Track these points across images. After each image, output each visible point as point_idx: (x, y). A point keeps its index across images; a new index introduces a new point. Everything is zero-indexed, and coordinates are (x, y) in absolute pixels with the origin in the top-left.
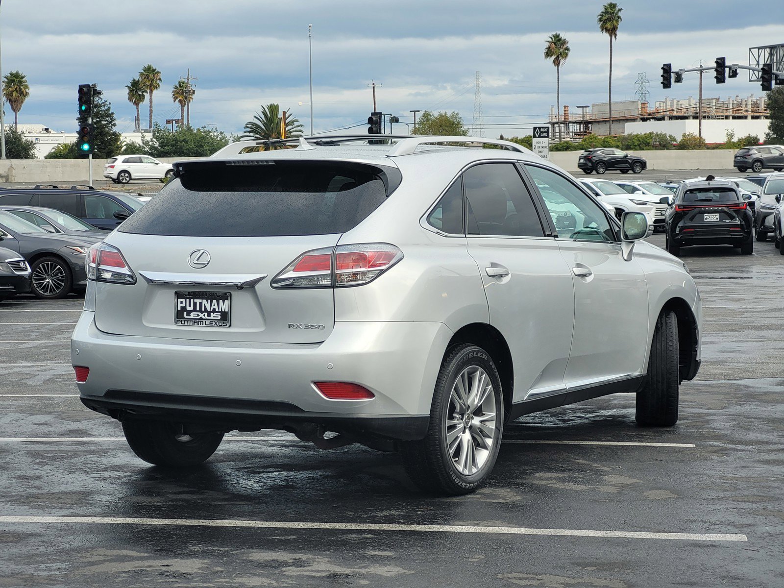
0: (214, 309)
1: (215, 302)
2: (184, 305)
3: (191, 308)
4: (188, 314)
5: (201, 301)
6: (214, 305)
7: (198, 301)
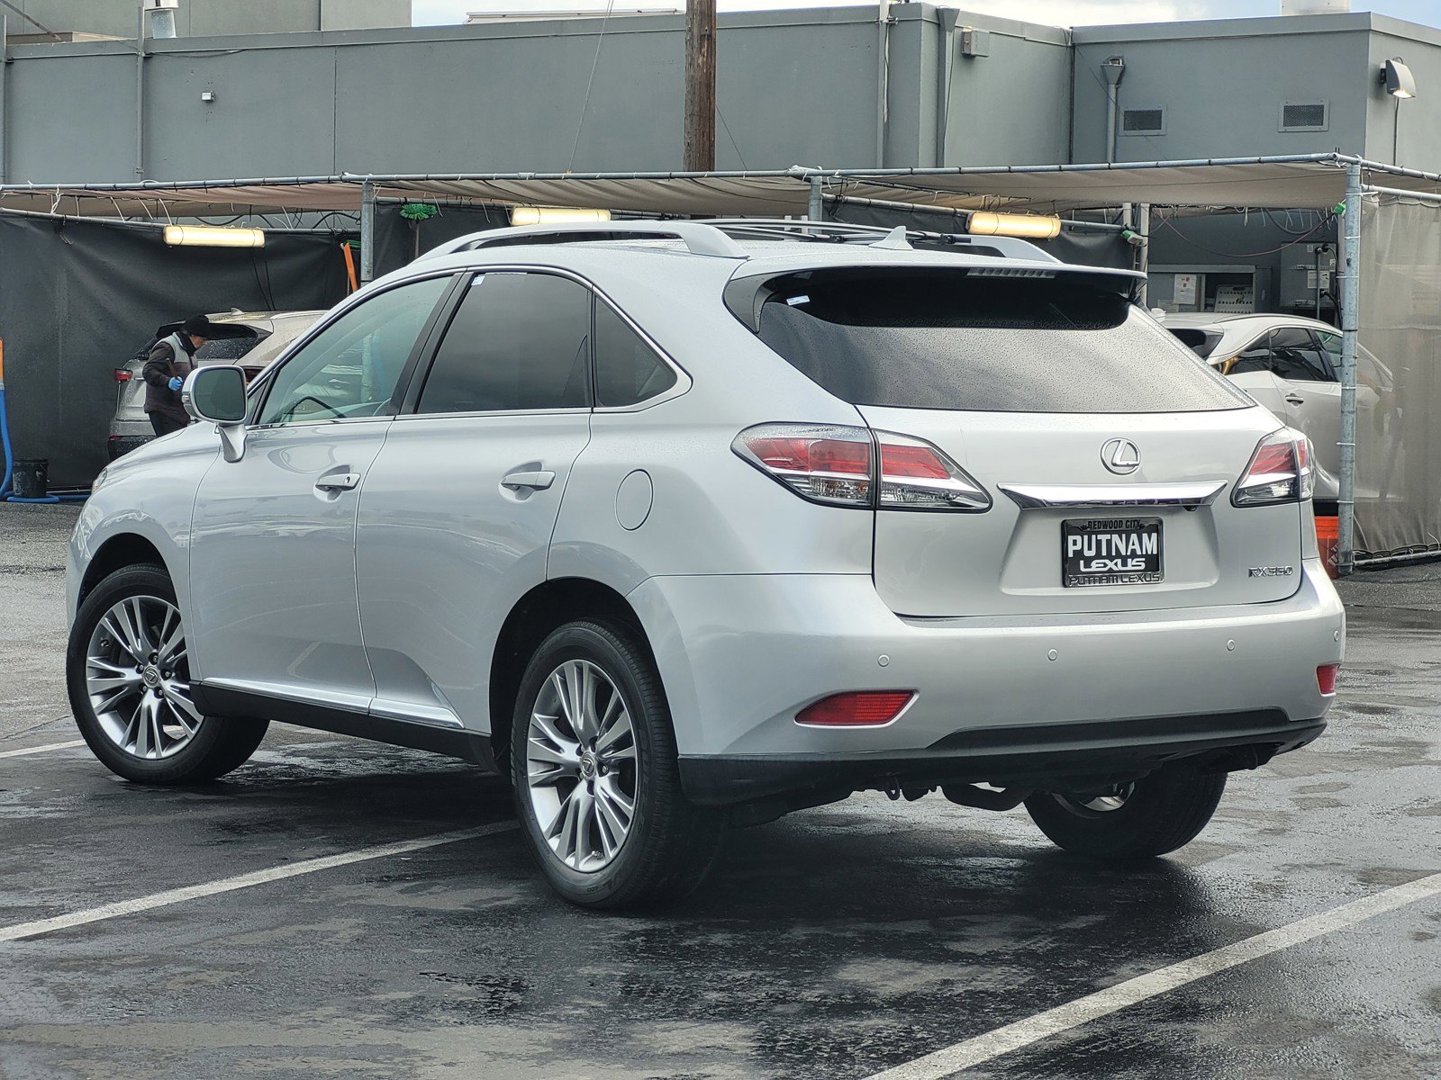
0: (1133, 551)
1: (1134, 537)
2: (1078, 547)
3: (1093, 553)
4: (1087, 565)
5: (1108, 537)
6: (1133, 544)
7: (1104, 538)
